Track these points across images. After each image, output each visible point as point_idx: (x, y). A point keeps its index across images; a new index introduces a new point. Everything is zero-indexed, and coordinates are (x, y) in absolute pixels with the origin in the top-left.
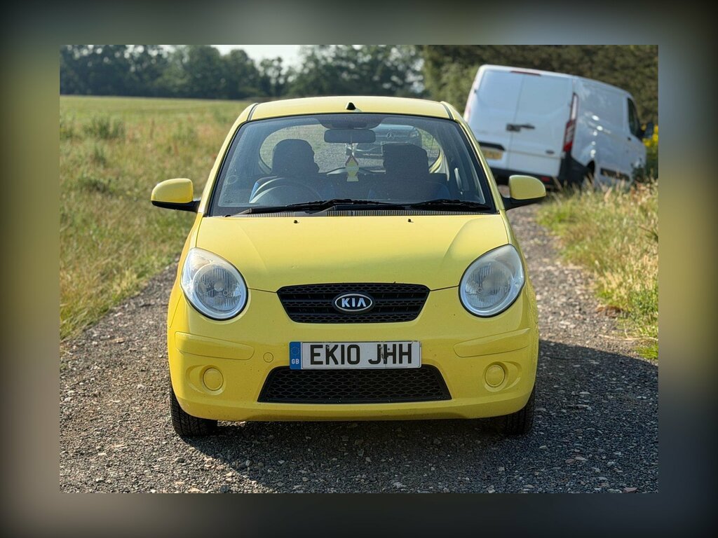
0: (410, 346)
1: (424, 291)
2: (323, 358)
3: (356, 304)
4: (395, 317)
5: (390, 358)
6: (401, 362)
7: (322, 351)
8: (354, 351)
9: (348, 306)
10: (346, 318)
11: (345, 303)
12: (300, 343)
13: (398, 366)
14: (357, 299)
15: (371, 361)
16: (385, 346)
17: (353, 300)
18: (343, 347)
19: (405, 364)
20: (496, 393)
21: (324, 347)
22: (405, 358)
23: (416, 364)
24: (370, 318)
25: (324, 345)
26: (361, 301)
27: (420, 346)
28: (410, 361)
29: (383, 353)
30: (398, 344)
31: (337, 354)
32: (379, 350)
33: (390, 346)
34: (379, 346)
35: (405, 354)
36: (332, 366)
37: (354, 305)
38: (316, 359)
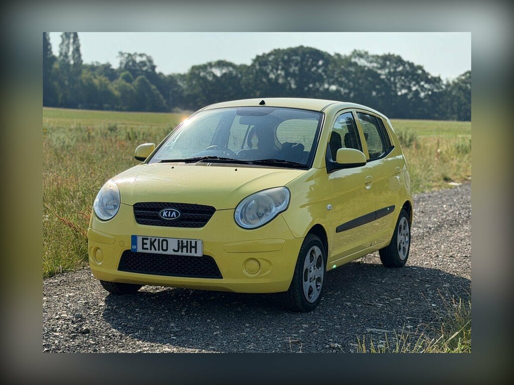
0: (196, 242)
1: (212, 210)
2: (148, 246)
3: (171, 215)
4: (192, 225)
5: (185, 249)
6: (191, 252)
7: (148, 242)
8: (165, 243)
9: (166, 216)
10: (165, 223)
11: (165, 214)
12: (136, 236)
13: (189, 254)
14: (172, 212)
15: (174, 250)
16: (182, 241)
17: (170, 212)
18: (159, 240)
19: (193, 254)
20: (253, 278)
21: (149, 239)
22: (193, 250)
23: (199, 254)
24: (178, 224)
25: (149, 238)
26: (174, 213)
27: (202, 243)
28: (196, 252)
29: (181, 245)
30: (189, 241)
31: (156, 244)
32: (179, 244)
33: (185, 242)
34: (179, 241)
35: (193, 247)
36: (153, 251)
37: (169, 216)
38: (145, 246)
